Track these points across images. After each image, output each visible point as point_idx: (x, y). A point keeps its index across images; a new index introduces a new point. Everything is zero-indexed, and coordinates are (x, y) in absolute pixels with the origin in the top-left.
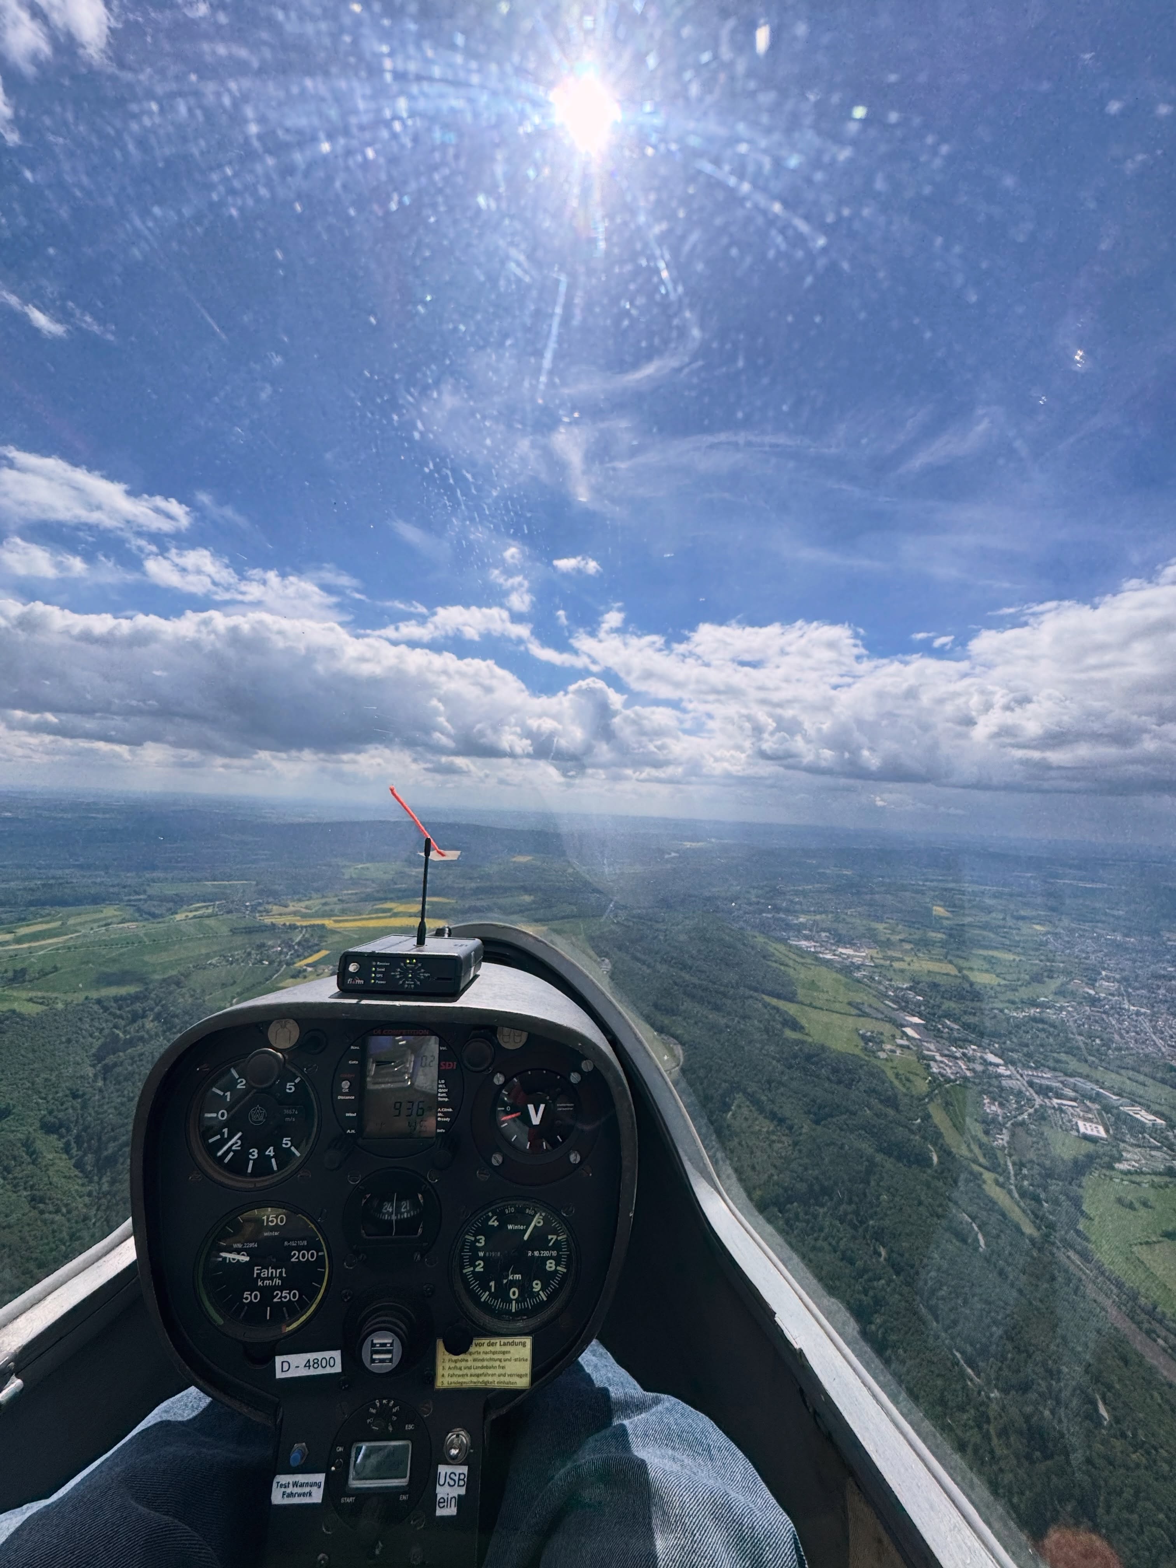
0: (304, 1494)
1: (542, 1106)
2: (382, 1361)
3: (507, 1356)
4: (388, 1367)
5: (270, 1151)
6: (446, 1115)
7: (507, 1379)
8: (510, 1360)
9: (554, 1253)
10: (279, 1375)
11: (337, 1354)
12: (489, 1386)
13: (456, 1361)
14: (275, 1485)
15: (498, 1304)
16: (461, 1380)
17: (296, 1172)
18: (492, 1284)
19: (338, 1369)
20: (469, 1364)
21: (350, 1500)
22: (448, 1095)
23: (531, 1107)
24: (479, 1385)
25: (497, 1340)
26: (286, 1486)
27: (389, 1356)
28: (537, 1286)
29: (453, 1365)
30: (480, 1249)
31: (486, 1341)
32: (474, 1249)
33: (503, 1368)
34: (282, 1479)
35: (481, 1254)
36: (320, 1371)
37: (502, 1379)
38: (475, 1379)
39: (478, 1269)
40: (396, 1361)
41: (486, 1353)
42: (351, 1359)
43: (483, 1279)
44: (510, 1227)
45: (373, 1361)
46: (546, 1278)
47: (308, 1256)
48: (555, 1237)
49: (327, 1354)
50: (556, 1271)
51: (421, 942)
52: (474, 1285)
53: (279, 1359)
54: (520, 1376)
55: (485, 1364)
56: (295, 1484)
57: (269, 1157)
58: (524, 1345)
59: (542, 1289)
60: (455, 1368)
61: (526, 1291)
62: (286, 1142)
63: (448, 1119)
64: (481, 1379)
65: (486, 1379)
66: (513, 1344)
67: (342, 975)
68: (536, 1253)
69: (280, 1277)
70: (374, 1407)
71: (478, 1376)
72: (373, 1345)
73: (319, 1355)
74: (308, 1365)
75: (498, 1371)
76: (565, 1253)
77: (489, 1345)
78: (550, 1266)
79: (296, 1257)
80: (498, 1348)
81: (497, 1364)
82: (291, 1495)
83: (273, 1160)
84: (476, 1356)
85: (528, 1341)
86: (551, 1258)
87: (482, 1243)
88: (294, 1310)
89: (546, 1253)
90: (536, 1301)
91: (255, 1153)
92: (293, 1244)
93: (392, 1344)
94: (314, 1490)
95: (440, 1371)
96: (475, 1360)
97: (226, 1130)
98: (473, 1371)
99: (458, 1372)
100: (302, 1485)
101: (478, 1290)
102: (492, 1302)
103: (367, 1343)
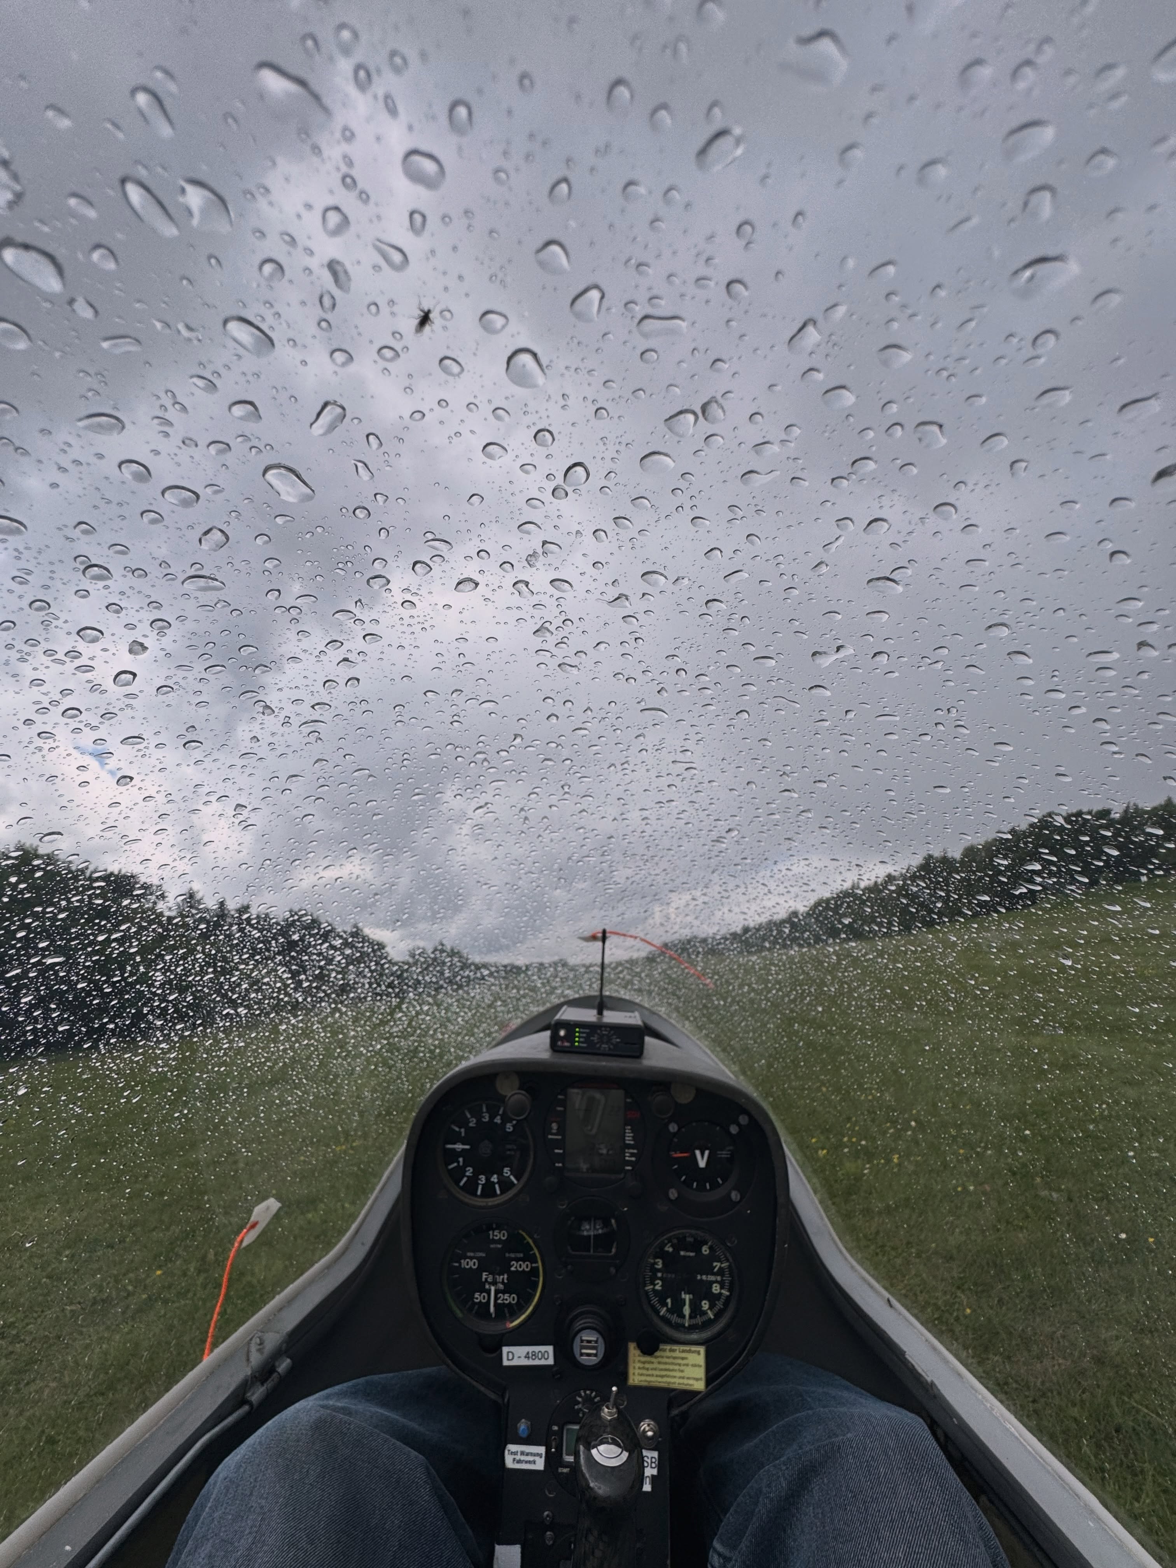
0: (529, 1462)
1: (707, 1153)
2: (588, 1355)
3: (685, 1362)
4: (594, 1360)
5: (495, 1178)
6: (632, 1155)
7: (686, 1381)
8: (687, 1365)
9: (719, 1278)
10: (506, 1363)
11: (550, 1349)
12: (672, 1386)
13: (644, 1363)
14: (506, 1452)
15: (674, 1318)
16: (649, 1379)
17: (516, 1195)
18: (669, 1301)
19: (551, 1361)
20: (655, 1366)
21: (565, 1470)
22: (634, 1138)
23: (698, 1153)
24: (662, 1385)
25: (675, 1347)
26: (515, 1453)
27: (594, 1352)
28: (705, 1305)
29: (641, 1365)
30: (659, 1270)
31: (668, 1347)
32: (655, 1271)
33: (682, 1371)
34: (512, 1447)
35: (659, 1275)
36: (537, 1362)
37: (681, 1381)
38: (660, 1379)
39: (658, 1287)
40: (601, 1355)
41: (668, 1357)
42: (564, 1352)
43: (662, 1297)
44: (682, 1253)
45: (582, 1354)
46: (713, 1299)
47: (524, 1266)
48: (719, 1264)
49: (543, 1348)
50: (720, 1294)
51: (600, 1013)
52: (655, 1301)
53: (505, 1350)
54: (697, 1379)
55: (667, 1367)
56: (522, 1453)
57: (494, 1183)
58: (699, 1353)
59: (710, 1308)
60: (644, 1368)
61: (696, 1310)
62: (507, 1171)
63: (633, 1159)
64: (665, 1379)
65: (669, 1380)
66: (690, 1351)
67: (554, 1038)
68: (704, 1277)
69: (503, 1283)
70: (580, 1396)
71: (662, 1376)
72: (582, 1341)
73: (537, 1349)
74: (527, 1357)
75: (678, 1374)
76: (727, 1278)
77: (671, 1350)
78: (716, 1289)
79: (515, 1266)
80: (677, 1354)
81: (677, 1367)
82: (519, 1462)
83: (497, 1186)
84: (660, 1360)
85: (702, 1350)
86: (716, 1282)
87: (660, 1265)
88: (513, 1311)
89: (712, 1278)
90: (704, 1318)
91: (483, 1179)
92: (512, 1255)
93: (596, 1342)
94: (537, 1459)
95: (631, 1371)
96: (659, 1363)
97: (461, 1160)
98: (658, 1373)
99: (645, 1372)
100: (527, 1454)
101: (658, 1306)
102: (669, 1316)
103: (577, 1340)
